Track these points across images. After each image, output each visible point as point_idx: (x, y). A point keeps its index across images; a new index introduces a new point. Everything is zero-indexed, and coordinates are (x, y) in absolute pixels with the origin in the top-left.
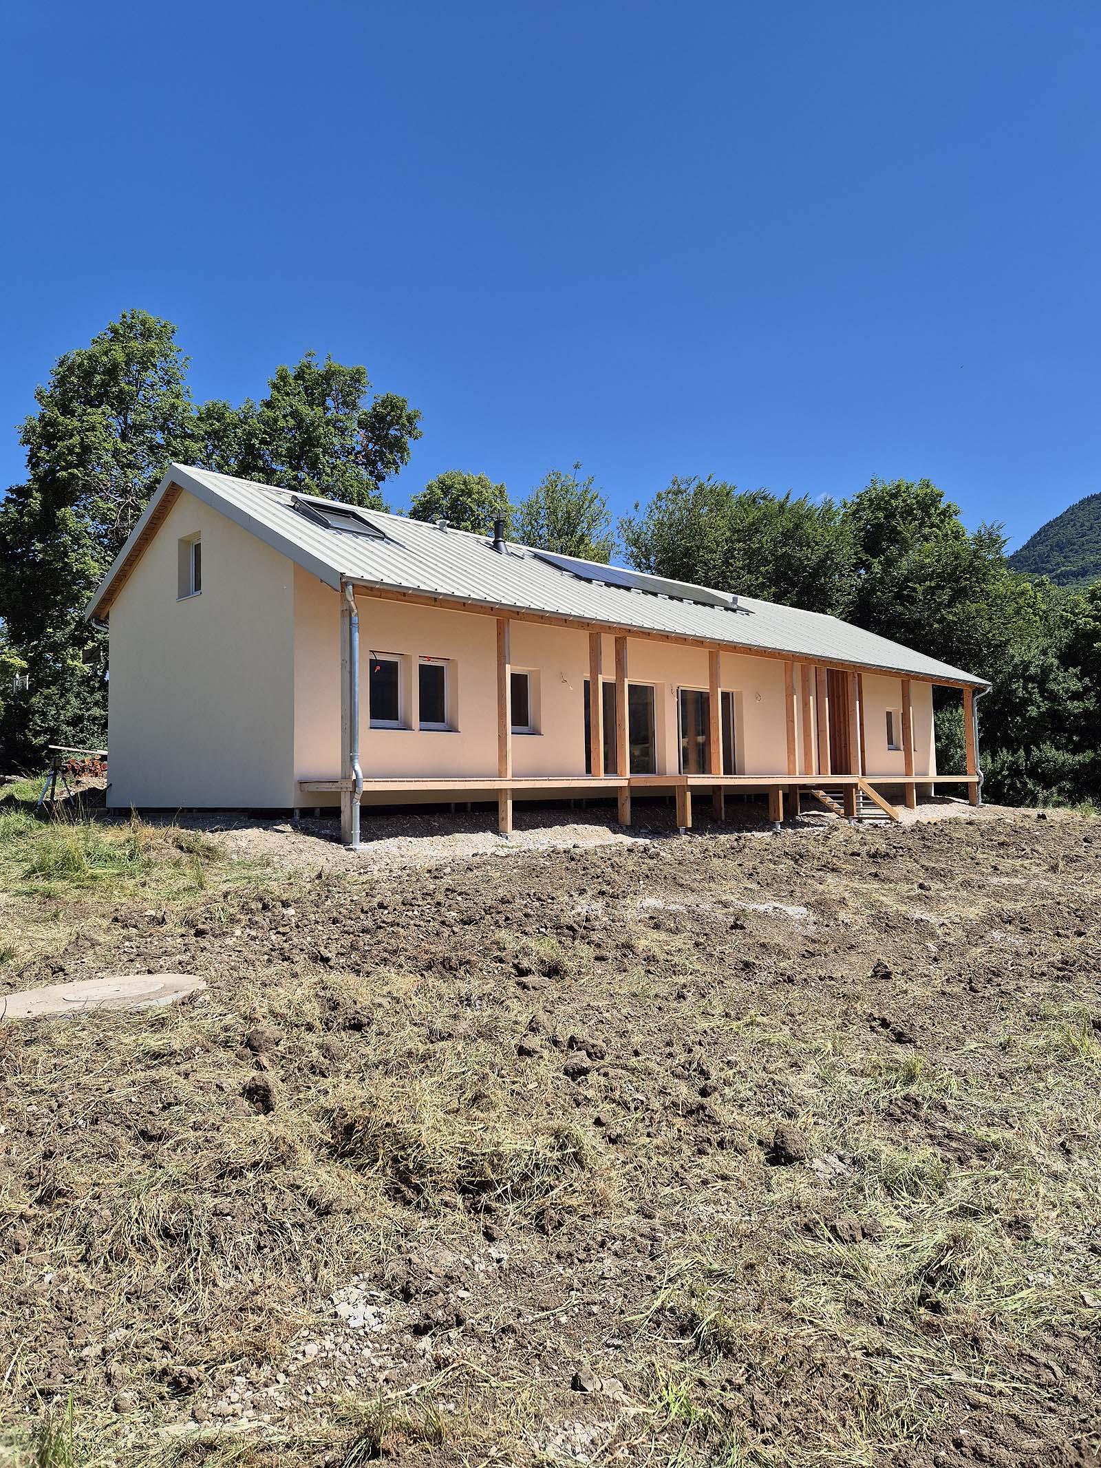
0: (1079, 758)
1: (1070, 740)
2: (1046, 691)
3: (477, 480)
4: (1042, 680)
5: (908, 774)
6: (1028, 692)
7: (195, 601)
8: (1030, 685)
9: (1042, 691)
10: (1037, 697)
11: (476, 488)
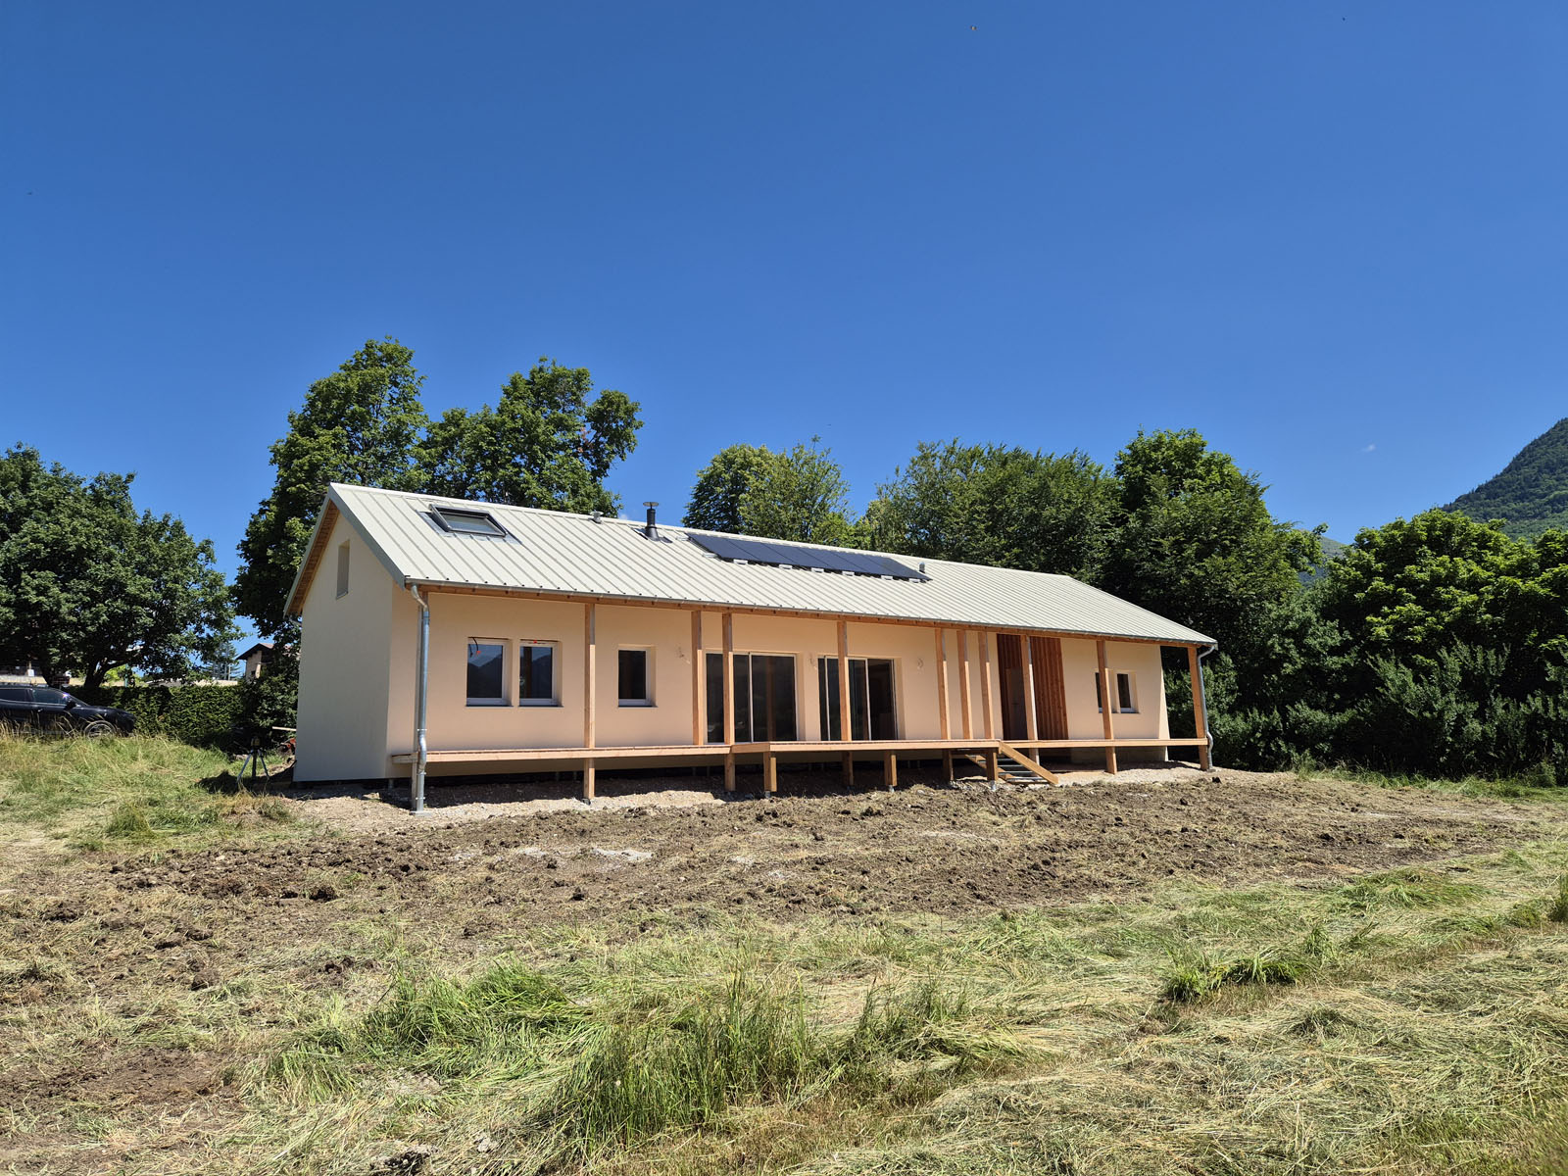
0: (1337, 718)
1: (1330, 698)
2: (1304, 646)
3: (757, 452)
4: (1299, 635)
5: (1107, 737)
6: (1284, 648)
7: (345, 599)
8: (1287, 641)
9: (1299, 645)
10: (1294, 653)
11: (755, 460)
